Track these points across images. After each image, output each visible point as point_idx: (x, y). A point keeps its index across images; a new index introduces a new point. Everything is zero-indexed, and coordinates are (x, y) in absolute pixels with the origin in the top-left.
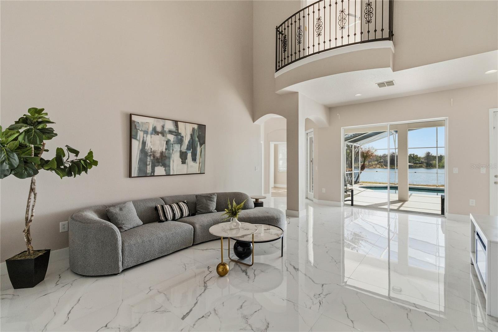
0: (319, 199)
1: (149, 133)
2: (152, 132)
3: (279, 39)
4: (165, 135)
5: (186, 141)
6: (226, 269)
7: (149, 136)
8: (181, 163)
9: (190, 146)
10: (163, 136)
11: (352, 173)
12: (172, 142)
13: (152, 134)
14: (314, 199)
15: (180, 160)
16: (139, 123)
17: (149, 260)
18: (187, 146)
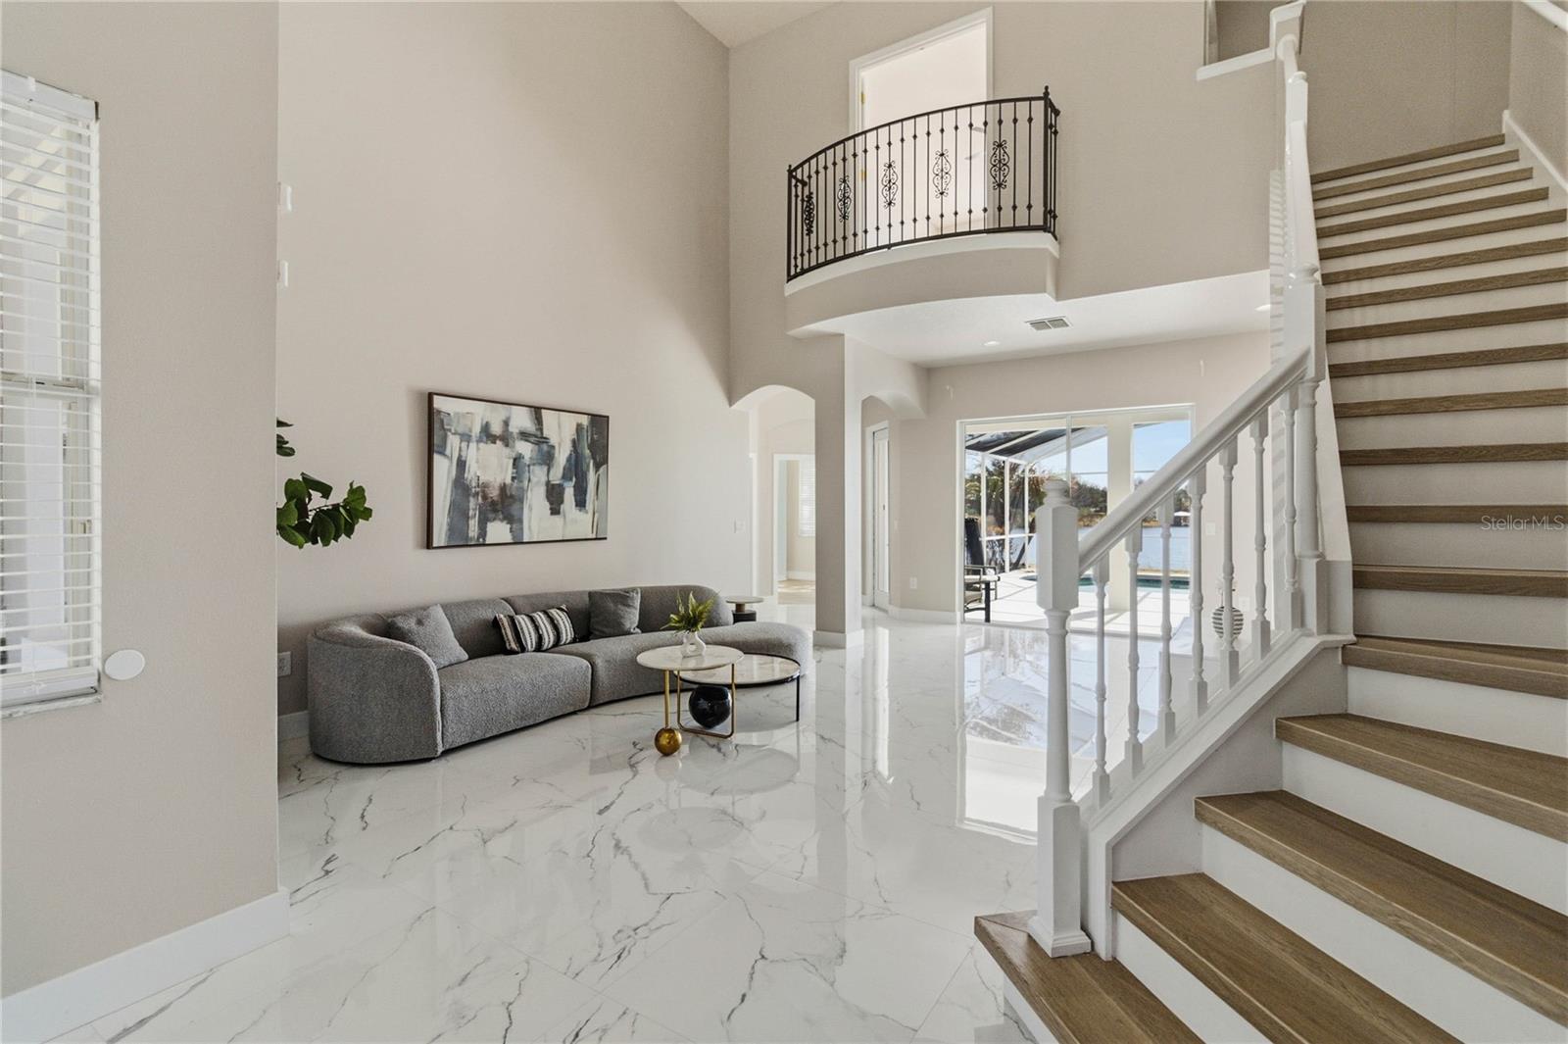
0: (902, 606)
1: (474, 438)
2: (480, 437)
3: (797, 196)
4: (511, 442)
5: (562, 456)
6: (677, 740)
7: (473, 445)
8: (549, 512)
9: (570, 469)
10: (507, 445)
11: (1003, 540)
12: (527, 459)
13: (479, 441)
14: (890, 608)
15: (547, 505)
16: (449, 414)
17: (495, 733)
18: (564, 469)
